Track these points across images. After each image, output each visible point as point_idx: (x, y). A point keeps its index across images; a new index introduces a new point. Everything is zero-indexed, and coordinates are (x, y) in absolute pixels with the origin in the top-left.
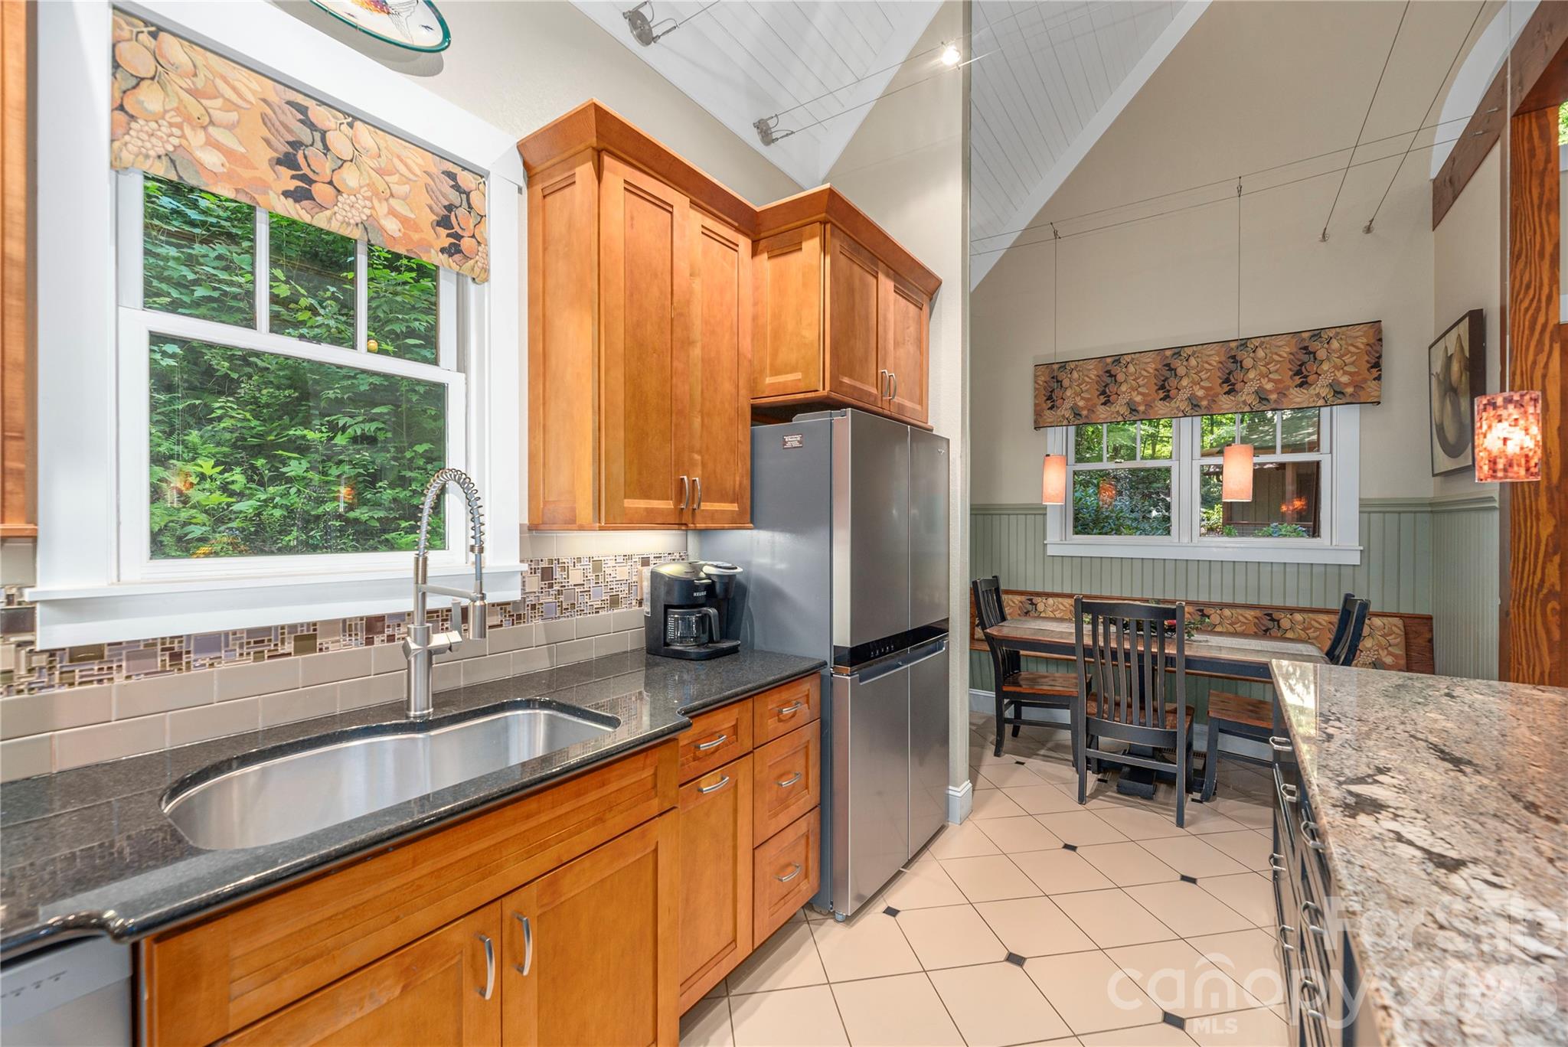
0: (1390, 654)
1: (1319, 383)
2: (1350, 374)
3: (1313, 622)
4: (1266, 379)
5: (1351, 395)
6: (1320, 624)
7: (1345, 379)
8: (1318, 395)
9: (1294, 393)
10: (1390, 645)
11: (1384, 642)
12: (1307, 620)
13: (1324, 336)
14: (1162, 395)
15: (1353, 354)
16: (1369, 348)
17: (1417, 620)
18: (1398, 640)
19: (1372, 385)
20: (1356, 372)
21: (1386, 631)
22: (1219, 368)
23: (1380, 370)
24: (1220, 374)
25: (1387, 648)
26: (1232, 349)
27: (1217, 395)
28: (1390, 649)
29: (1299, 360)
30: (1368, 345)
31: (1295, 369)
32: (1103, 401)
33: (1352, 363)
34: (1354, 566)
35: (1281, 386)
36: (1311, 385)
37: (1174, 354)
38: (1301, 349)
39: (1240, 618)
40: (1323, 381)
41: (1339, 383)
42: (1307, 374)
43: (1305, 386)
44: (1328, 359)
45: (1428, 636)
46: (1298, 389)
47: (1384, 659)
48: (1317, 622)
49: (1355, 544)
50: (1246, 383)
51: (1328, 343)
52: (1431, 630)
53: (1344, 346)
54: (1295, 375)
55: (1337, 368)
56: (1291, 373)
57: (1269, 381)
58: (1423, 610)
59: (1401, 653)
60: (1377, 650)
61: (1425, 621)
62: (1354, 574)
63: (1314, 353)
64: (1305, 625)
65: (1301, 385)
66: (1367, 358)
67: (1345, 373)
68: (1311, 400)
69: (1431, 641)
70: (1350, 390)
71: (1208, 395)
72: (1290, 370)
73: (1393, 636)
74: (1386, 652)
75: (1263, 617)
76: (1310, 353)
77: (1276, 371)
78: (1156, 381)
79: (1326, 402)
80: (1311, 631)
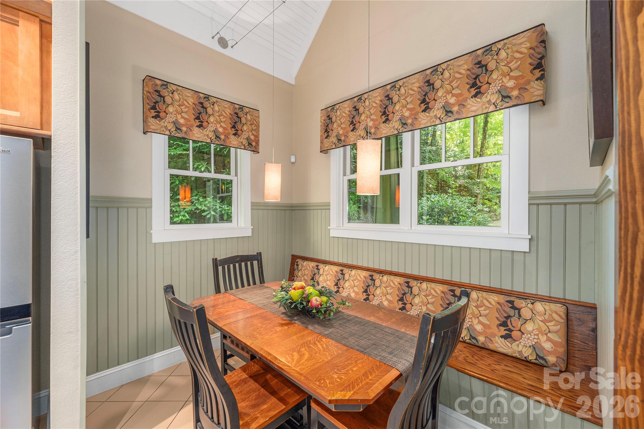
0: (549, 340)
1: (490, 91)
2: (516, 78)
3: (485, 301)
4: (450, 95)
5: (517, 97)
6: (490, 303)
7: (511, 84)
8: (489, 102)
9: (471, 103)
10: (549, 332)
11: (544, 327)
12: (481, 299)
13: (494, 48)
14: (384, 119)
15: (518, 59)
16: (532, 51)
17: (581, 309)
18: (558, 327)
19: (535, 86)
20: (521, 76)
21: (546, 317)
22: (419, 92)
23: (543, 70)
24: (419, 97)
25: (546, 334)
26: (428, 75)
27: (417, 113)
28: (549, 335)
29: (473, 74)
30: (531, 48)
31: (471, 82)
32: (352, 128)
33: (517, 68)
34: (525, 252)
35: (461, 99)
36: (484, 94)
37: (392, 87)
38: (475, 64)
39: (432, 291)
40: (493, 88)
41: (506, 88)
42: (480, 85)
43: (479, 96)
44: (497, 68)
45: (592, 325)
46: (473, 99)
47: (543, 344)
48: (488, 301)
49: (525, 233)
50: (436, 100)
51: (497, 54)
52: (595, 320)
53: (510, 54)
54: (471, 87)
55: (504, 75)
56: (468, 86)
57: (452, 96)
58: (586, 298)
59: (560, 340)
60: (537, 335)
61: (590, 310)
62: (525, 260)
63: (486, 66)
64: (479, 303)
65: (475, 96)
66: (530, 61)
67: (511, 78)
68: (484, 107)
69: (595, 330)
70: (515, 93)
71: (411, 115)
72: (467, 83)
73: (553, 323)
74: (545, 338)
75: (448, 292)
76: (481, 67)
77: (457, 87)
78: (381, 109)
79: (496, 107)
80: (483, 308)
